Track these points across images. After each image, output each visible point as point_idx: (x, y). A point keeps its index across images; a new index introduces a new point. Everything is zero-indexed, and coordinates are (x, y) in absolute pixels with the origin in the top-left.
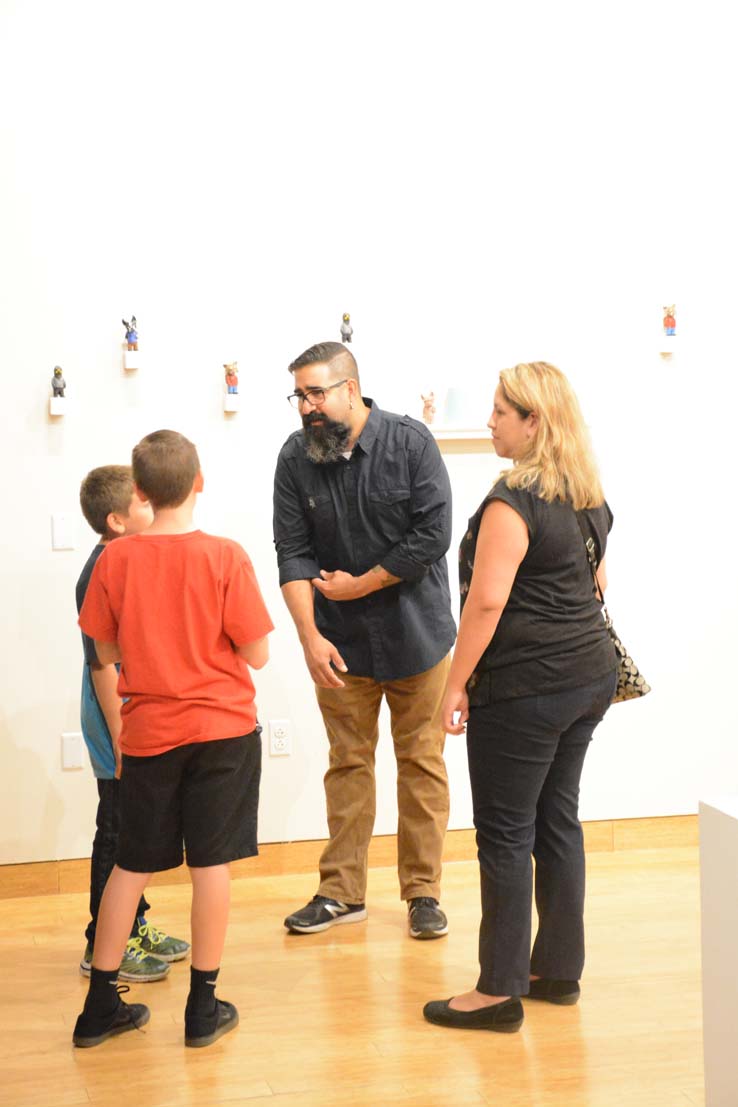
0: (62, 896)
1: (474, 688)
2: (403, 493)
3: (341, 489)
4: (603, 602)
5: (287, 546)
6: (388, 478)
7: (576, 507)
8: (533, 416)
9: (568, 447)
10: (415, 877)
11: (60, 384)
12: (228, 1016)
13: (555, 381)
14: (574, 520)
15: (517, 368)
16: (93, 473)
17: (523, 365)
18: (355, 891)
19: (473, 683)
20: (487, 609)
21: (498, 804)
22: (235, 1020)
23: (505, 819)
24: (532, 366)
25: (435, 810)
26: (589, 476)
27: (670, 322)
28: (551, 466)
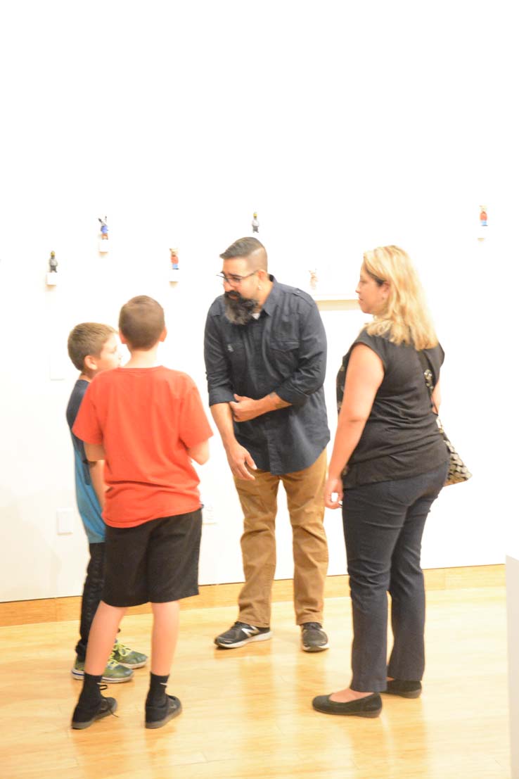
0: (58, 622)
1: (346, 476)
2: (294, 344)
3: (251, 341)
4: (437, 415)
5: (213, 379)
6: (284, 333)
7: (417, 348)
8: (386, 284)
9: (411, 306)
10: (305, 608)
11: (54, 263)
12: (175, 707)
13: (402, 259)
14: (416, 357)
15: (375, 250)
16: (78, 327)
17: (380, 248)
18: (263, 618)
19: (345, 473)
20: (354, 421)
21: (363, 557)
22: (179, 710)
23: (369, 568)
24: (386, 249)
25: (318, 561)
26: (427, 327)
27: (484, 217)
28: (399, 319)
